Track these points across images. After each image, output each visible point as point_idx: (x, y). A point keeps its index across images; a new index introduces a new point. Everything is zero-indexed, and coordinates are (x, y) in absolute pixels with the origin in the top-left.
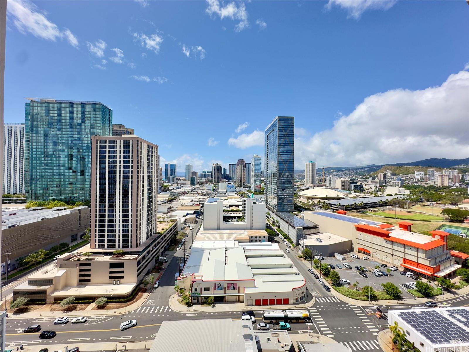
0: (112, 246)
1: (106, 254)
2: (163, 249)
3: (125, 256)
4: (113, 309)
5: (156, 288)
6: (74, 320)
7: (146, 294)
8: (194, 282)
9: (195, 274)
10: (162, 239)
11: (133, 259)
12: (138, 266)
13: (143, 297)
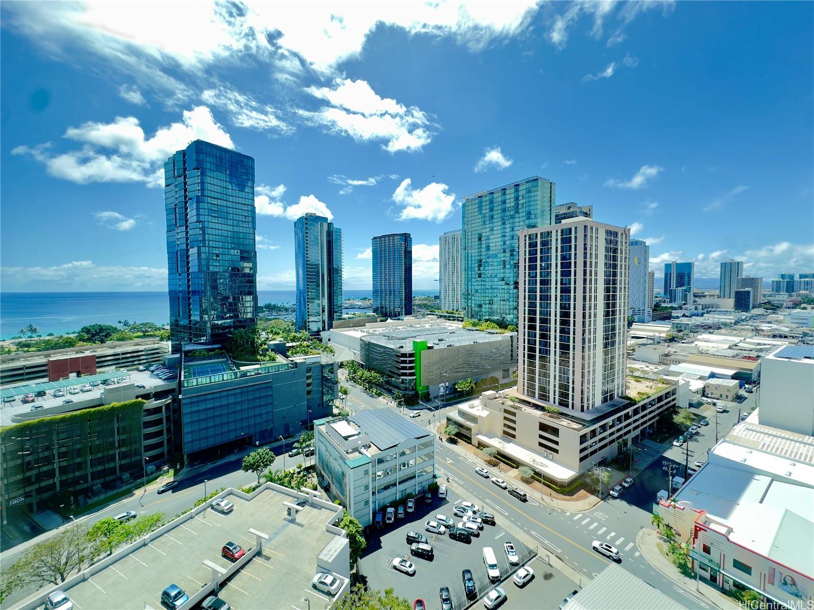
1: (537, 407)
3: (563, 419)
5: (614, 498)
7: (593, 499)
8: (701, 529)
11: (574, 429)
12: (581, 444)
13: (587, 501)
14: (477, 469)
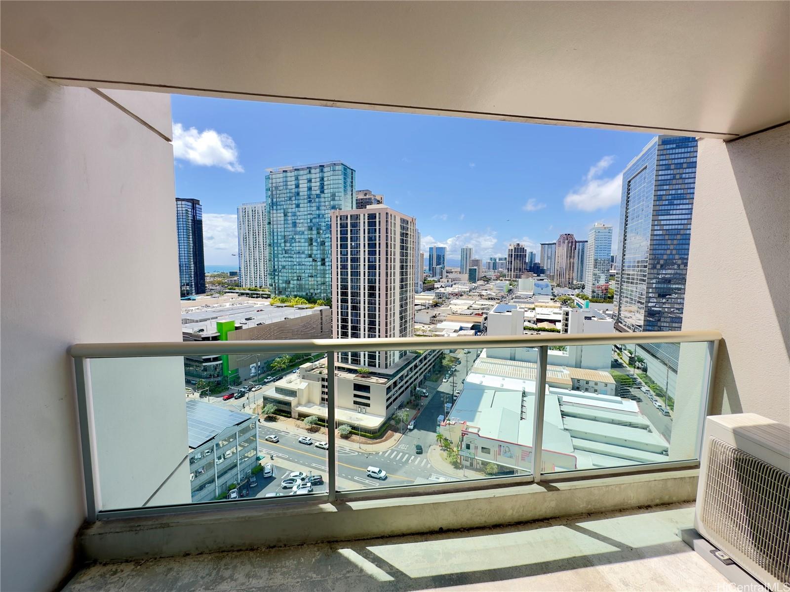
0: (356, 362)
1: (350, 371)
2: (422, 377)
3: (372, 377)
4: (358, 443)
5: (411, 430)
6: (317, 444)
7: (397, 435)
8: (465, 434)
9: (468, 423)
10: (421, 361)
11: (381, 383)
12: (387, 395)
13: (393, 438)
14: (300, 439)
